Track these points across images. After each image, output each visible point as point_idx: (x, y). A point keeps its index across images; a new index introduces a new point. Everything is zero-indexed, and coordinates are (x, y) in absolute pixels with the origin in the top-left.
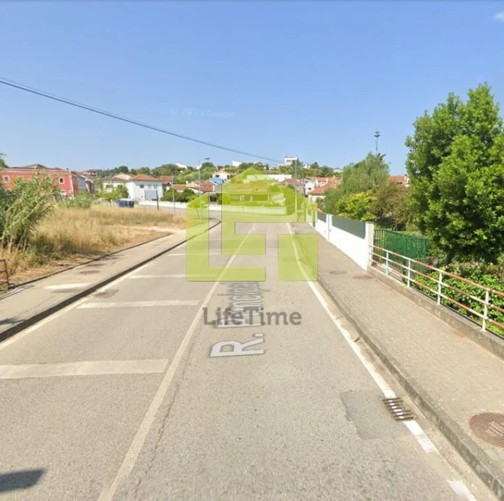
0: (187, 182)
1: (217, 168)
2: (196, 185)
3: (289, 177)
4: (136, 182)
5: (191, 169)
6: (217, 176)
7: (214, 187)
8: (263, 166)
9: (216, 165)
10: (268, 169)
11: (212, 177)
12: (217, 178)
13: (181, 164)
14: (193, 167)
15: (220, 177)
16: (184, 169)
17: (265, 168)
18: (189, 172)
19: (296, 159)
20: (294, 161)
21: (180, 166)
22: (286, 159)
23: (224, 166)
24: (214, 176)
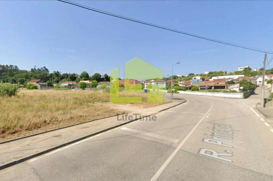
0: (179, 82)
1: (196, 75)
2: (183, 83)
3: (243, 76)
4: (155, 82)
5: (183, 77)
6: (195, 78)
7: (191, 83)
8: (223, 72)
9: (195, 74)
10: (226, 73)
11: (192, 79)
12: (194, 79)
13: (179, 75)
14: (184, 76)
15: (196, 79)
16: (180, 77)
17: (224, 73)
18: (182, 78)
19: (247, 67)
20: (245, 68)
21: (178, 76)
22: (240, 68)
23: (200, 74)
24: (193, 78)
